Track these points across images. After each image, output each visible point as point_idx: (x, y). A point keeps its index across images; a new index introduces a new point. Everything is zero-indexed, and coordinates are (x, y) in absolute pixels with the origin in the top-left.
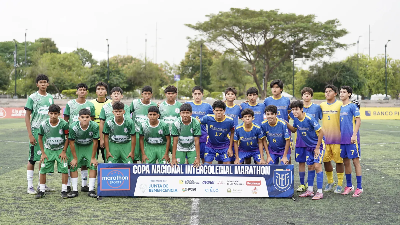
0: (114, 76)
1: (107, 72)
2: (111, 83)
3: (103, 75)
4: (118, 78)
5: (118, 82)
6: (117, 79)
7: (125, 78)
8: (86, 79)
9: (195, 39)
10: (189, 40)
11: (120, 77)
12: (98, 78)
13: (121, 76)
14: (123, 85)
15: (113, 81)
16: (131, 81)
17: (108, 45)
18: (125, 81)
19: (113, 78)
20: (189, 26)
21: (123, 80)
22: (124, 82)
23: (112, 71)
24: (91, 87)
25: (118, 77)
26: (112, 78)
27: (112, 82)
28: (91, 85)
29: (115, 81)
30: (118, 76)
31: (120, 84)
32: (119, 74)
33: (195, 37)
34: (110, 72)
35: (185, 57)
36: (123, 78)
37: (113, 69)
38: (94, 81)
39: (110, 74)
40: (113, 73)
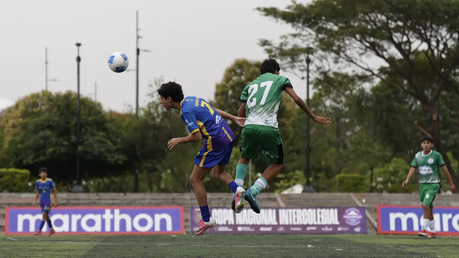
0: (93, 134)
1: (76, 124)
2: (86, 152)
3: (64, 133)
4: (103, 139)
5: (103, 149)
6: (101, 142)
7: (119, 140)
8: (22, 142)
9: (282, 44)
10: (267, 47)
11: (107, 137)
12: (54, 139)
13: (110, 135)
14: (116, 157)
15: (91, 146)
16: (133, 146)
17: (79, 59)
18: (119, 146)
19: (91, 140)
20: (271, 12)
21: (115, 143)
22: (118, 151)
23: (87, 123)
24: (36, 160)
25: (102, 136)
26: (88, 139)
27: (88, 149)
28: (35, 158)
29: (96, 145)
30: (102, 134)
31: (108, 155)
32: (105, 130)
33: (282, 41)
34: (82, 126)
35: (217, 95)
36: (114, 139)
37: (90, 119)
38: (44, 147)
39: (83, 130)
40: (89, 128)
